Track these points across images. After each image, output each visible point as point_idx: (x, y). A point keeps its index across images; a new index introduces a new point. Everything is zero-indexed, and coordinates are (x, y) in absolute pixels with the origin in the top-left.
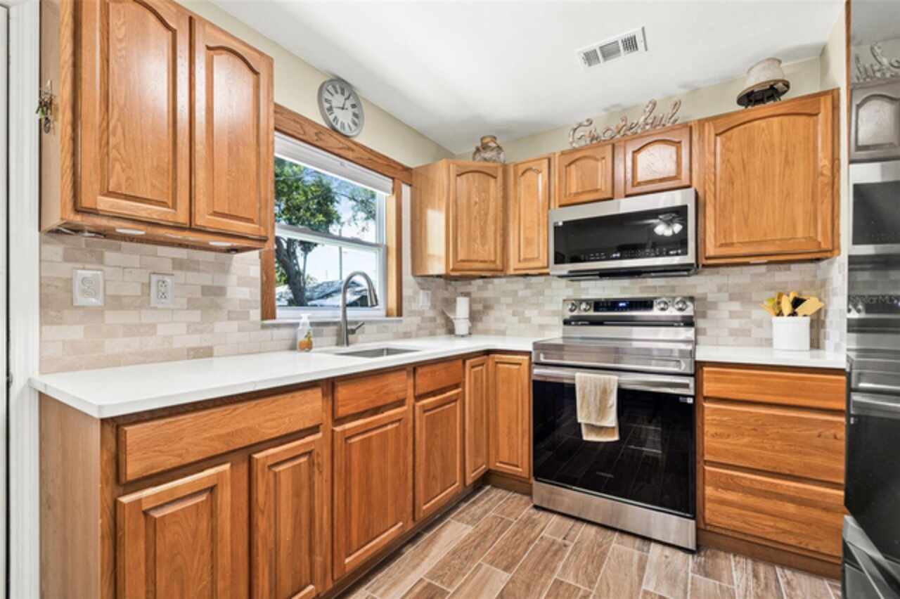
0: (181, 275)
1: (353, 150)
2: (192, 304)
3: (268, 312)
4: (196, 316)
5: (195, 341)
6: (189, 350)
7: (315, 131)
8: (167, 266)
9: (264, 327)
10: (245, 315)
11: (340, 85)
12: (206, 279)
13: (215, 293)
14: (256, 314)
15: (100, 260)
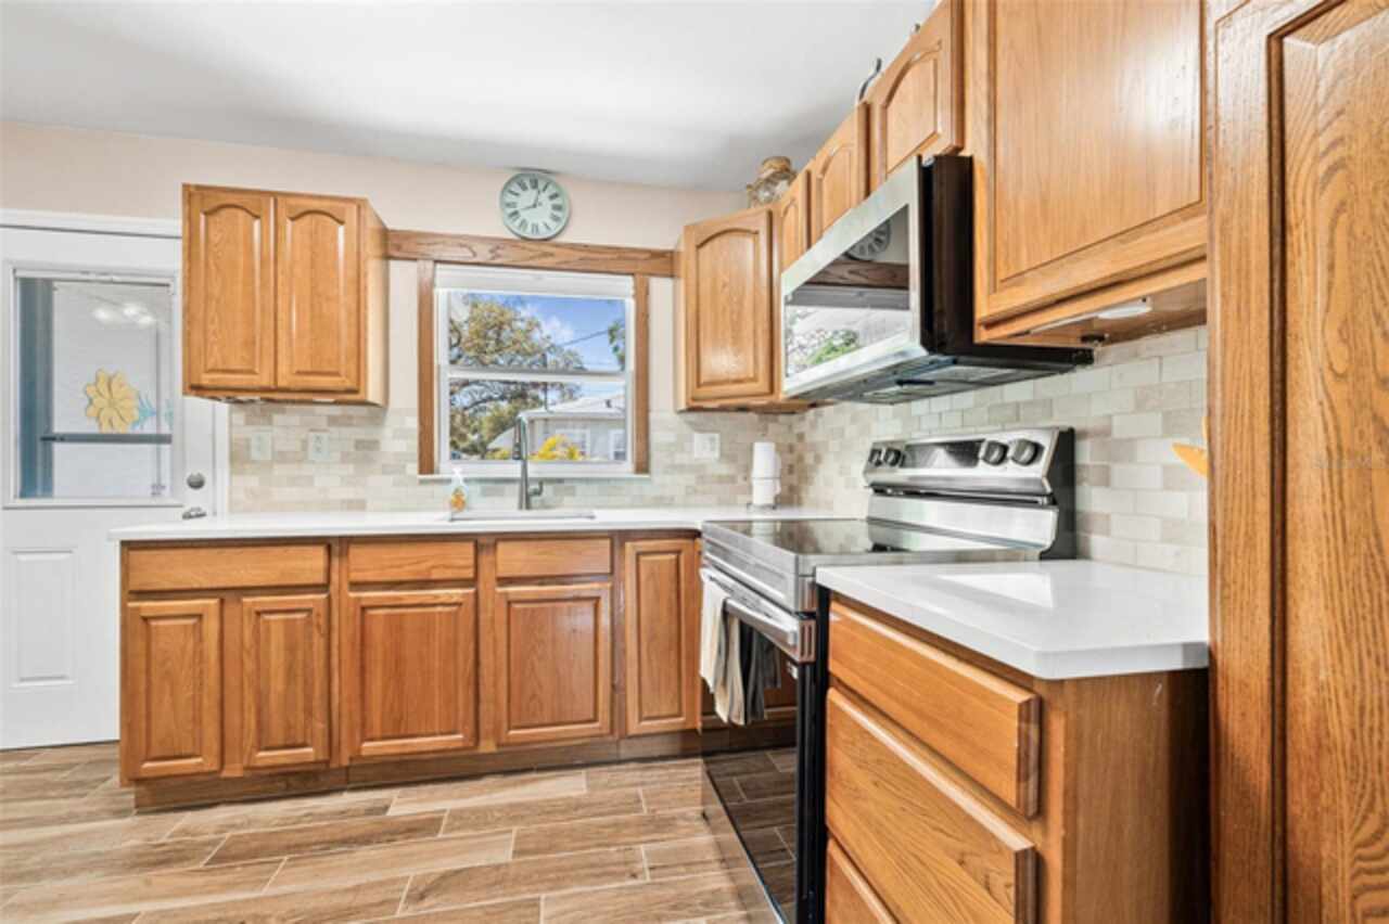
0: (334, 430)
1: (552, 255)
2: (345, 458)
3: (427, 464)
4: (350, 469)
5: (349, 493)
6: (343, 501)
7: (490, 247)
8: (323, 423)
9: (422, 482)
10: (402, 469)
11: (531, 177)
12: (361, 433)
13: (368, 447)
14: (413, 468)
15: (270, 422)
